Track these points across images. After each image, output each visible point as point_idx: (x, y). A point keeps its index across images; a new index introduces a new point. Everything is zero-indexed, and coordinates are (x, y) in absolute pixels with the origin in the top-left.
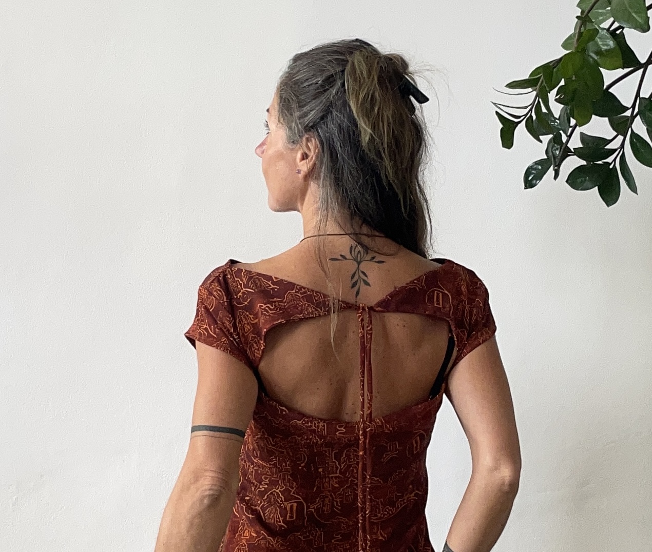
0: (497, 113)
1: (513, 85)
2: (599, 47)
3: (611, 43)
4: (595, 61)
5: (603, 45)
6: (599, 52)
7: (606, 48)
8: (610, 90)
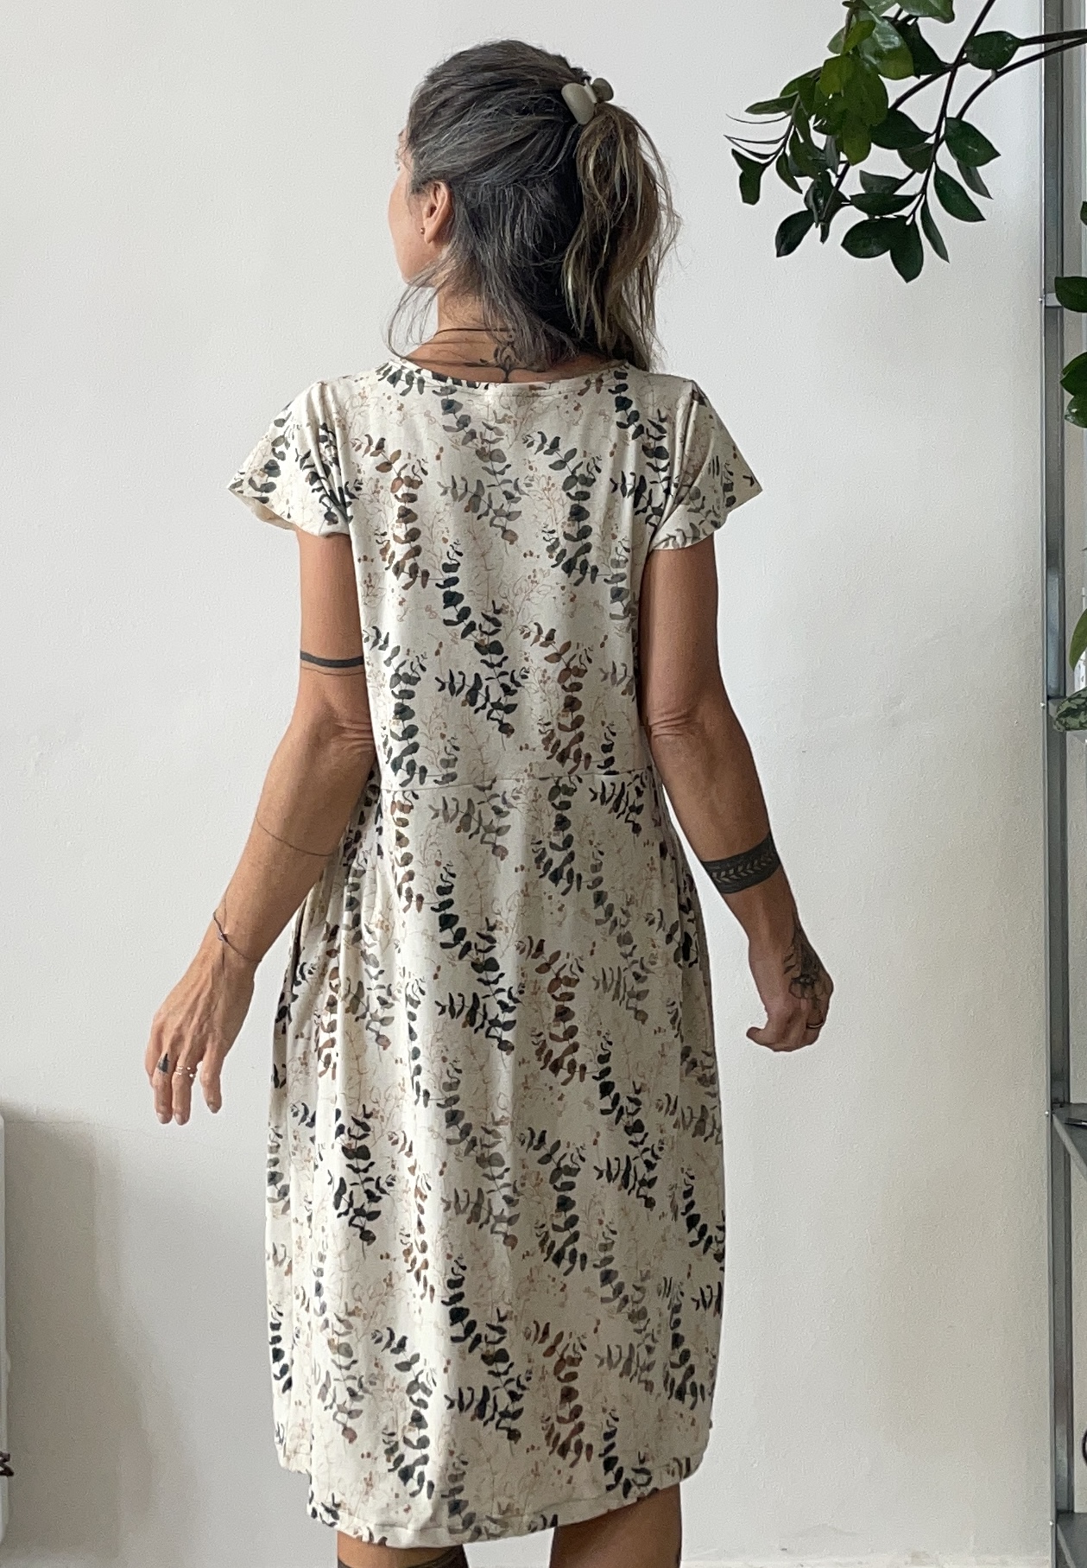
0: (734, 153)
1: (757, 109)
2: (880, 47)
3: (896, 40)
4: (874, 67)
5: (885, 43)
6: (879, 54)
7: (887, 47)
8: (900, 109)
